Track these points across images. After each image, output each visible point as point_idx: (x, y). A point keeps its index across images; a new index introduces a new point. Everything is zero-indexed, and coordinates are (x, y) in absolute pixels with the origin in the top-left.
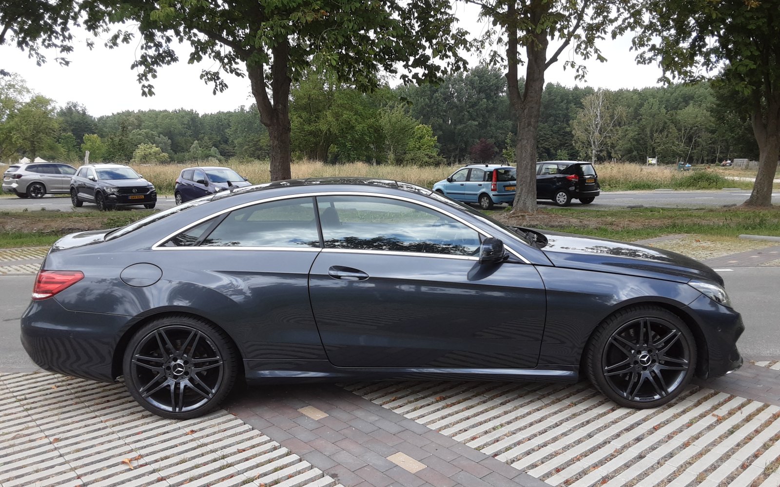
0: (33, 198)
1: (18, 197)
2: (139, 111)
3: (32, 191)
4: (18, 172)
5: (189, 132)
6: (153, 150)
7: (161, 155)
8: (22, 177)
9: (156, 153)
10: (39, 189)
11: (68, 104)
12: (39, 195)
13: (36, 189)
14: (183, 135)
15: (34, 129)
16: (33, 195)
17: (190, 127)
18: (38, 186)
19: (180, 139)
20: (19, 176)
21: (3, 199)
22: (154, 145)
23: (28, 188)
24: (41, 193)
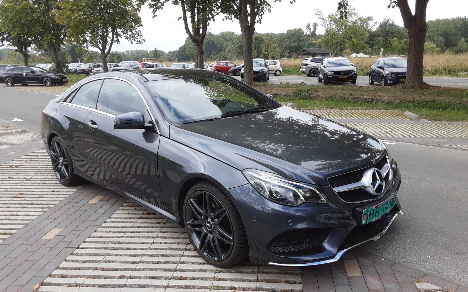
0: (312, 76)
1: (307, 76)
2: (429, 21)
3: (312, 73)
4: (307, 63)
5: (460, 33)
6: (431, 46)
7: (436, 49)
8: (308, 65)
9: (432, 48)
10: (316, 72)
11: (384, 20)
12: (315, 75)
13: (314, 71)
14: (456, 35)
15: (343, 37)
16: (312, 75)
17: (462, 29)
18: (315, 70)
19: (453, 38)
20: (306, 65)
21: (300, 77)
22: (432, 43)
23: (310, 71)
24: (316, 74)
